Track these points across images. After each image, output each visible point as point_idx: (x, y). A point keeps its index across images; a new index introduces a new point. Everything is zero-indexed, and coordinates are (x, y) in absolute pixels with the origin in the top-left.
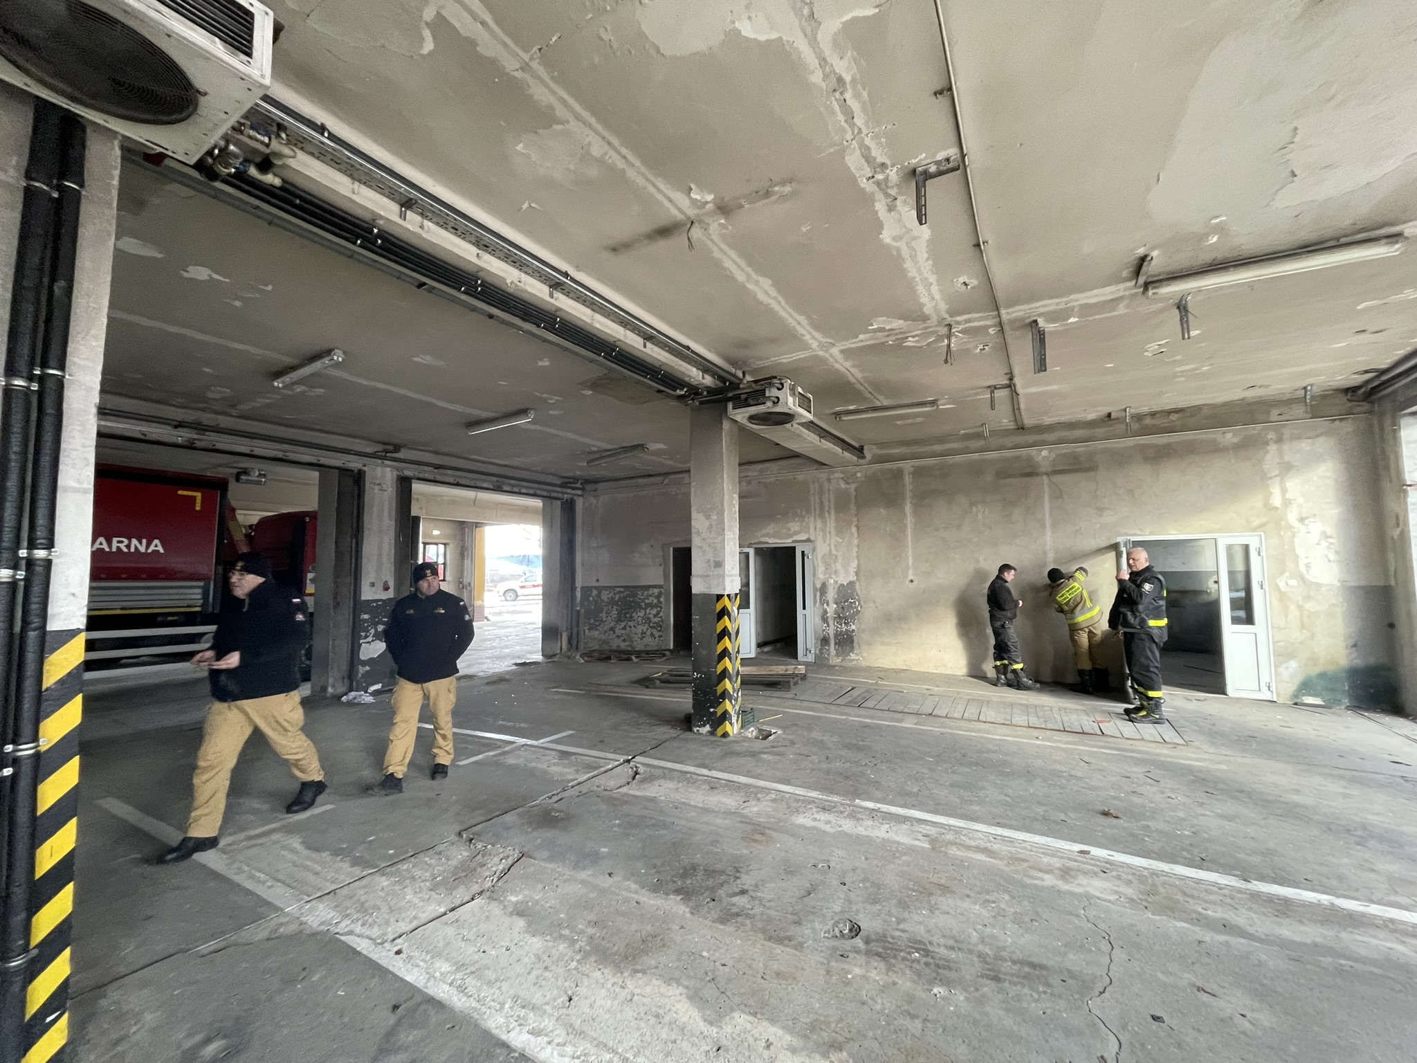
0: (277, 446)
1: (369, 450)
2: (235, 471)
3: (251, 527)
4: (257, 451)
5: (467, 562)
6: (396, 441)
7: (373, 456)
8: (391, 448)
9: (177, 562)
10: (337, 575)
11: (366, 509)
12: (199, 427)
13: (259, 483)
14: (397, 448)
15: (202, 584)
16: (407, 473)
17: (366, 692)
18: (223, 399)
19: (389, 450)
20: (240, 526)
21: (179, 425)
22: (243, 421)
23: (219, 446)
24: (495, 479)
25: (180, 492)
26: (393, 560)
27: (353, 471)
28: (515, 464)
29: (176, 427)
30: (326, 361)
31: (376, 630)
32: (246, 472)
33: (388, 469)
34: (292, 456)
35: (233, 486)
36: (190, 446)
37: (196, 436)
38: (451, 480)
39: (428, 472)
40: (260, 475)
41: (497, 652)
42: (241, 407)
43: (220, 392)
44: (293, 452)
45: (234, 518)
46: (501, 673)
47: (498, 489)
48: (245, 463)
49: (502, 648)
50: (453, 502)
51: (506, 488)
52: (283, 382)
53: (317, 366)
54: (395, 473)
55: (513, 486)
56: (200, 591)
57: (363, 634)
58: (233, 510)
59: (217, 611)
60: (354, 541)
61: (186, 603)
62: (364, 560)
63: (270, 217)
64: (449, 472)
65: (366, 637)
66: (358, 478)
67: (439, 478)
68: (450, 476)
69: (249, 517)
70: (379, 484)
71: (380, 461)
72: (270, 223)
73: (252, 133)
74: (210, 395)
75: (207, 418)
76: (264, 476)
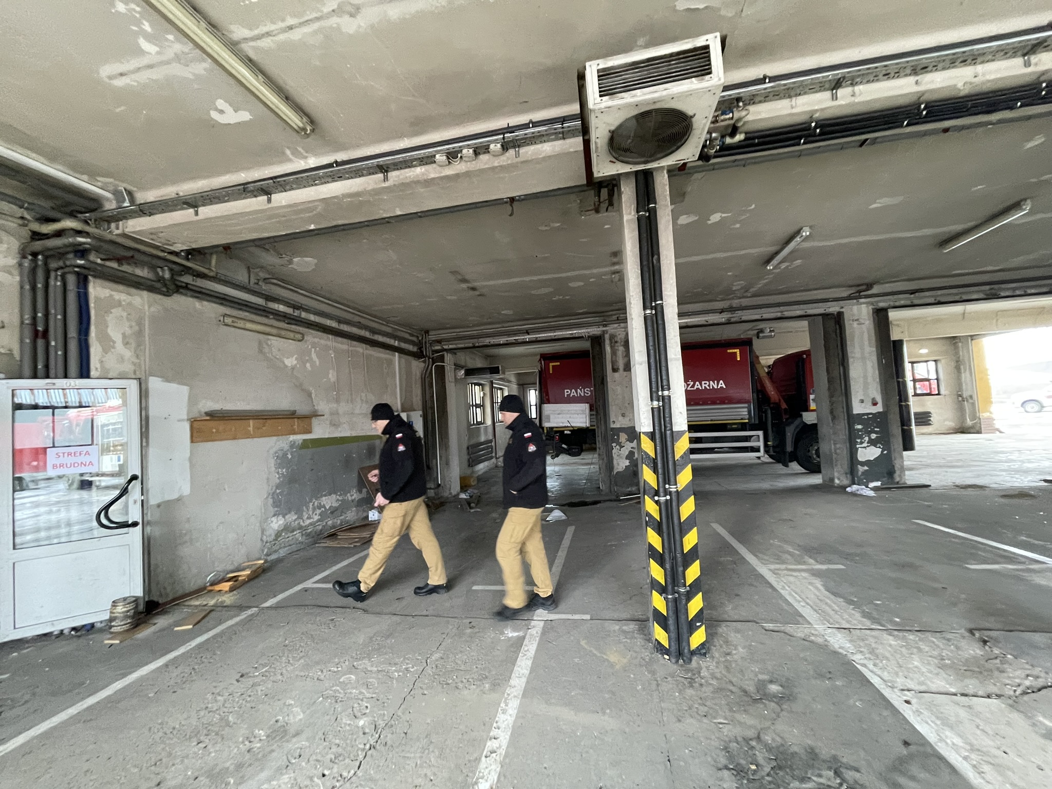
0: (777, 309)
1: (845, 294)
2: (755, 332)
3: (769, 367)
4: (765, 316)
5: (965, 376)
6: (866, 281)
7: (849, 298)
8: (864, 287)
9: (734, 393)
10: (831, 396)
11: (848, 343)
12: (731, 309)
13: (771, 337)
14: (869, 286)
15: (746, 405)
16: (882, 305)
17: (867, 487)
18: (742, 288)
19: (861, 290)
20: (763, 367)
21: (722, 311)
22: (755, 298)
23: (744, 318)
24: (988, 287)
25: (729, 351)
26: (878, 380)
27: (833, 314)
28: (1012, 265)
29: (721, 313)
30: (798, 239)
31: (870, 438)
32: (762, 331)
33: (864, 306)
34: (787, 314)
35: (755, 342)
36: (729, 323)
37: (731, 316)
38: (932, 300)
39: (903, 300)
40: (771, 331)
41: (1016, 466)
42: (751, 290)
43: (738, 285)
44: (787, 311)
45: (759, 363)
46: (1022, 488)
47: (993, 296)
48: (762, 325)
49: (1023, 462)
50: (938, 320)
51: (1003, 294)
52: (772, 265)
53: (792, 245)
54: (871, 307)
55: (1014, 289)
56: (746, 410)
57: (859, 441)
58: (757, 357)
59: (757, 422)
60: (841, 368)
61: (739, 417)
62: (852, 383)
63: (743, 162)
64: (927, 294)
65: (861, 443)
66: (838, 319)
67: (916, 302)
68: (928, 297)
69: (767, 360)
70: (857, 320)
71: (855, 301)
72: (744, 166)
73: (722, 117)
74: (734, 288)
75: (735, 303)
76: (773, 331)
